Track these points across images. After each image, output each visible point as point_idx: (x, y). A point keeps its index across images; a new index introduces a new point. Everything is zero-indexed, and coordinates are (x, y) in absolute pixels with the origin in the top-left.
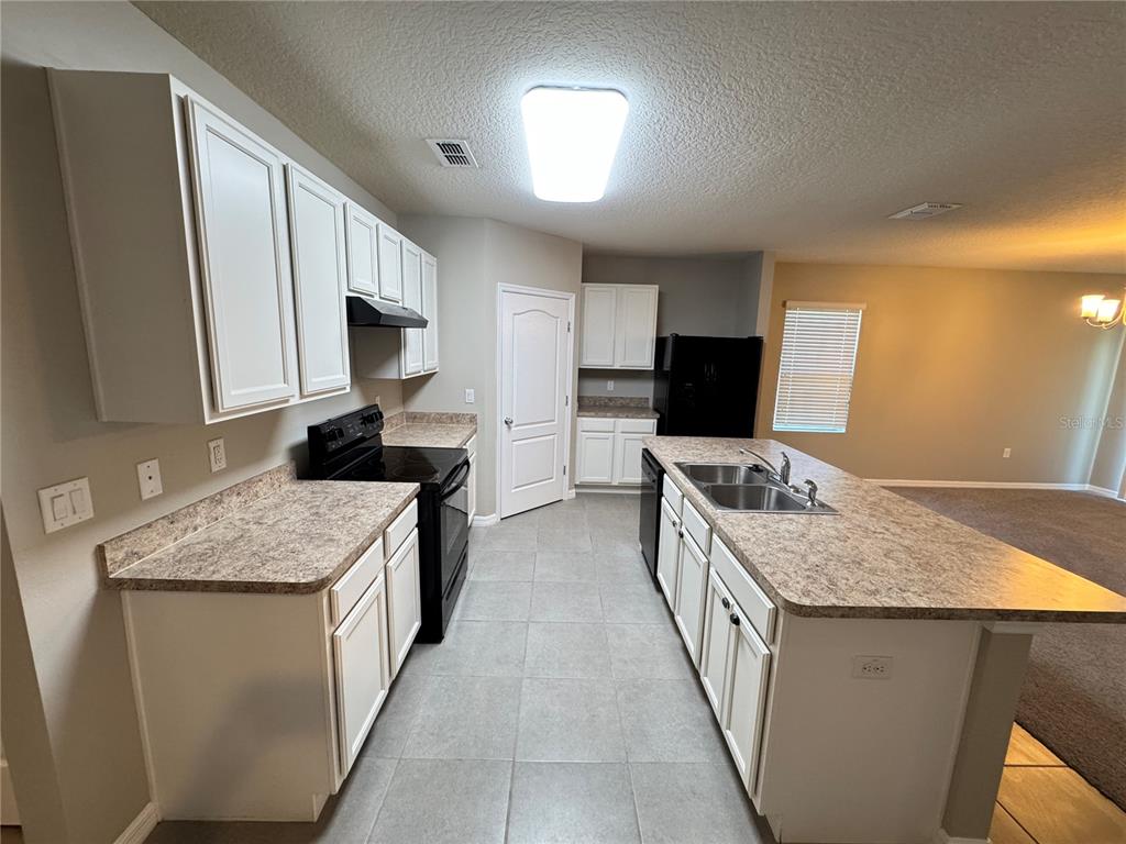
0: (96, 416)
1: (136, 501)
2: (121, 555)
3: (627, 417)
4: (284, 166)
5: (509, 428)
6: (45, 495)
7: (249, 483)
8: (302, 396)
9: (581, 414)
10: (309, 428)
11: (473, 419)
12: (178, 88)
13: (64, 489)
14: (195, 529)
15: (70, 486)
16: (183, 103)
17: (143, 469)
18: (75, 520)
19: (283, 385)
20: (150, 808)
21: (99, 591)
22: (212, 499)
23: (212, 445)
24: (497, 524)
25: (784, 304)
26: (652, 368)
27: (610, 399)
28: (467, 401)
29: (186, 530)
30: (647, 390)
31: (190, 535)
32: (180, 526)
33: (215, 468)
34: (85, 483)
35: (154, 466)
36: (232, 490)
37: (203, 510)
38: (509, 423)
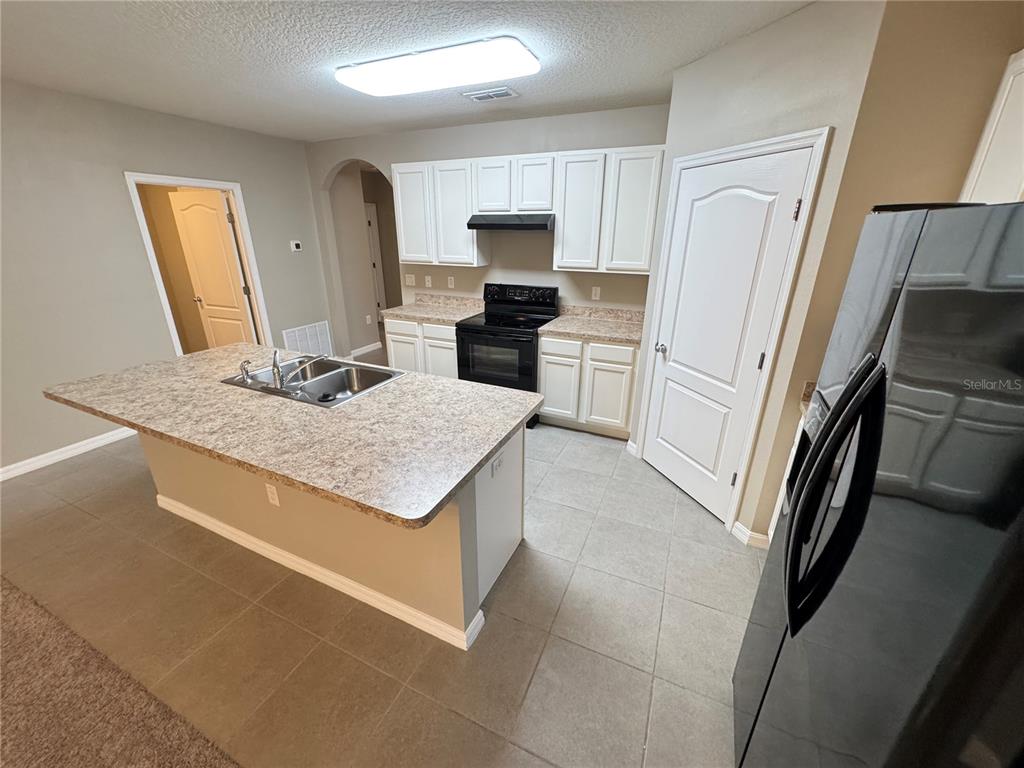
4: (433, 167)
7: (463, 298)
8: (439, 262)
17: (426, 278)
19: (427, 256)
22: (446, 297)
23: (449, 278)
32: (434, 299)
33: (450, 286)
34: (413, 276)
35: (429, 278)
36: (454, 298)
37: (442, 298)
38: (663, 351)
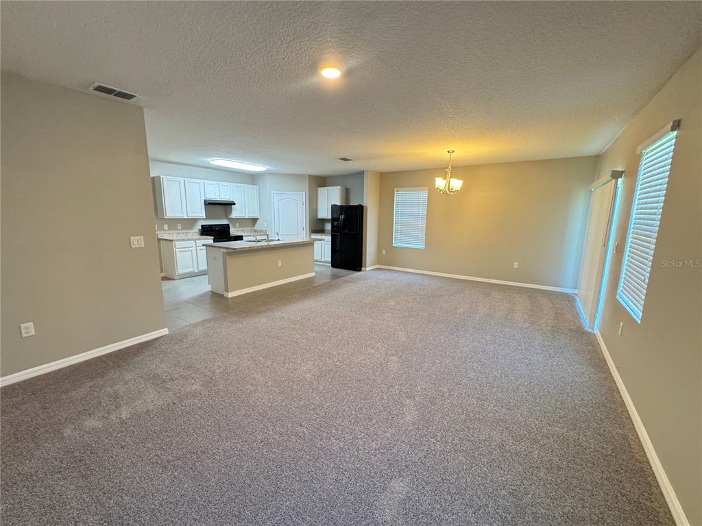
2: (160, 236)
4: (184, 180)
7: (186, 233)
8: (187, 217)
9: (313, 234)
10: (202, 225)
16: (162, 178)
17: (165, 224)
19: (182, 214)
23: (178, 224)
25: (393, 190)
32: (170, 235)
33: (178, 228)
36: (182, 233)
38: (278, 234)
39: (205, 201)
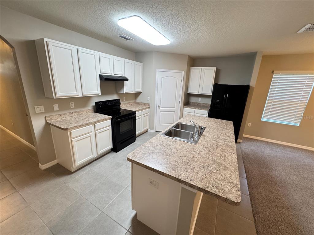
0: (45, 96)
1: (52, 110)
2: (49, 119)
3: (199, 109)
4: (77, 49)
5: (159, 108)
6: (36, 107)
7: (80, 111)
8: (83, 95)
9: (185, 107)
10: (96, 102)
11: (149, 105)
12: (45, 39)
13: (39, 107)
14: (66, 117)
15: (40, 106)
16: (47, 42)
17: (54, 105)
18: (41, 112)
19: (76, 93)
20: (56, 160)
21: (46, 124)
22: (70, 113)
23: (71, 103)
24: (154, 132)
25: (273, 72)
26: (211, 95)
27: (199, 103)
28: (148, 100)
29: (64, 117)
30: (209, 101)
31: (64, 118)
32: (62, 116)
33: (71, 107)
34: (43, 106)
35: (57, 105)
36: (75, 112)
37: (68, 114)
38: (159, 107)
39: (101, 76)
